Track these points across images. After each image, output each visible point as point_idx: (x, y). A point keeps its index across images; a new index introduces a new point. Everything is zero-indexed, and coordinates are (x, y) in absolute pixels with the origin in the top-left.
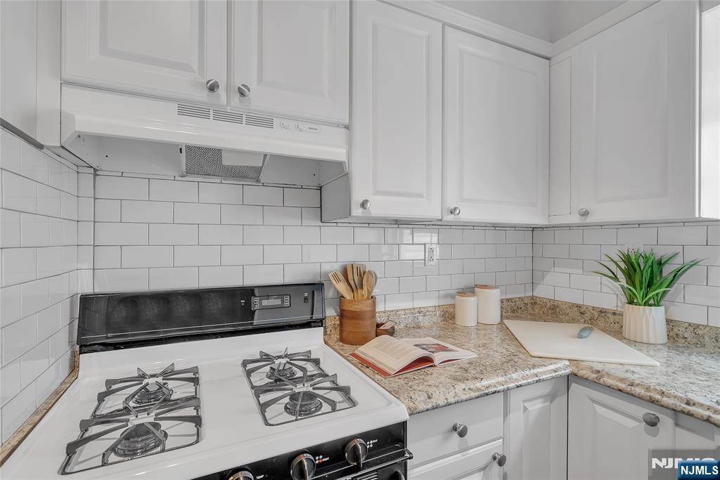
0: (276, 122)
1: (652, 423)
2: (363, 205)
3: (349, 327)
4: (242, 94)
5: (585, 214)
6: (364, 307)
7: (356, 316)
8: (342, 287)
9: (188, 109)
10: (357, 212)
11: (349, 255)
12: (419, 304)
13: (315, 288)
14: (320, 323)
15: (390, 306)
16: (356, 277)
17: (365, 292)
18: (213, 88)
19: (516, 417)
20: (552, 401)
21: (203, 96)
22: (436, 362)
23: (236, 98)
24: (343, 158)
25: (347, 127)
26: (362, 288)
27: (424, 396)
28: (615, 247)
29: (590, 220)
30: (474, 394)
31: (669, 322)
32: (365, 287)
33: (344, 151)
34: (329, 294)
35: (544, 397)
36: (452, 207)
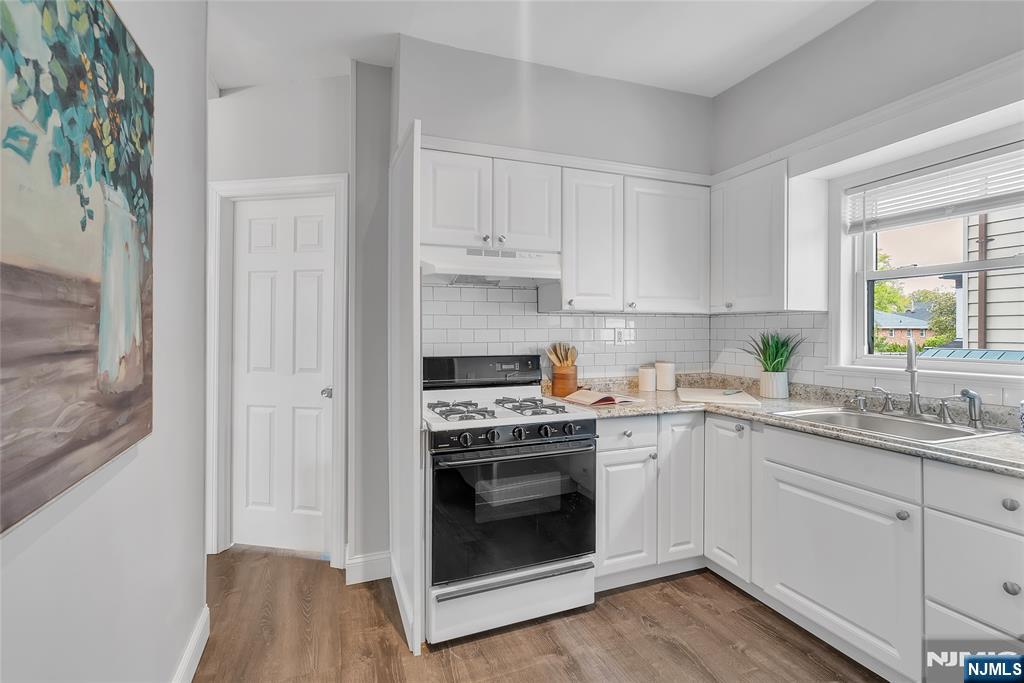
0: (517, 253)
1: (740, 429)
2: (570, 303)
3: (559, 385)
4: (500, 240)
5: (729, 306)
6: (569, 371)
7: (564, 377)
8: (553, 358)
9: (472, 252)
10: (566, 307)
11: (558, 337)
12: (610, 375)
13: (535, 359)
14: (538, 382)
15: (588, 375)
16: (563, 352)
17: (569, 362)
18: (485, 239)
19: (666, 433)
20: (693, 428)
21: (480, 244)
22: (616, 401)
23: (497, 243)
24: (559, 277)
25: (559, 253)
26: (567, 360)
27: (606, 411)
28: (758, 330)
29: (733, 310)
30: (635, 413)
31: (790, 384)
32: (569, 359)
33: (560, 273)
34: (543, 363)
35: (688, 425)
36: (630, 302)
